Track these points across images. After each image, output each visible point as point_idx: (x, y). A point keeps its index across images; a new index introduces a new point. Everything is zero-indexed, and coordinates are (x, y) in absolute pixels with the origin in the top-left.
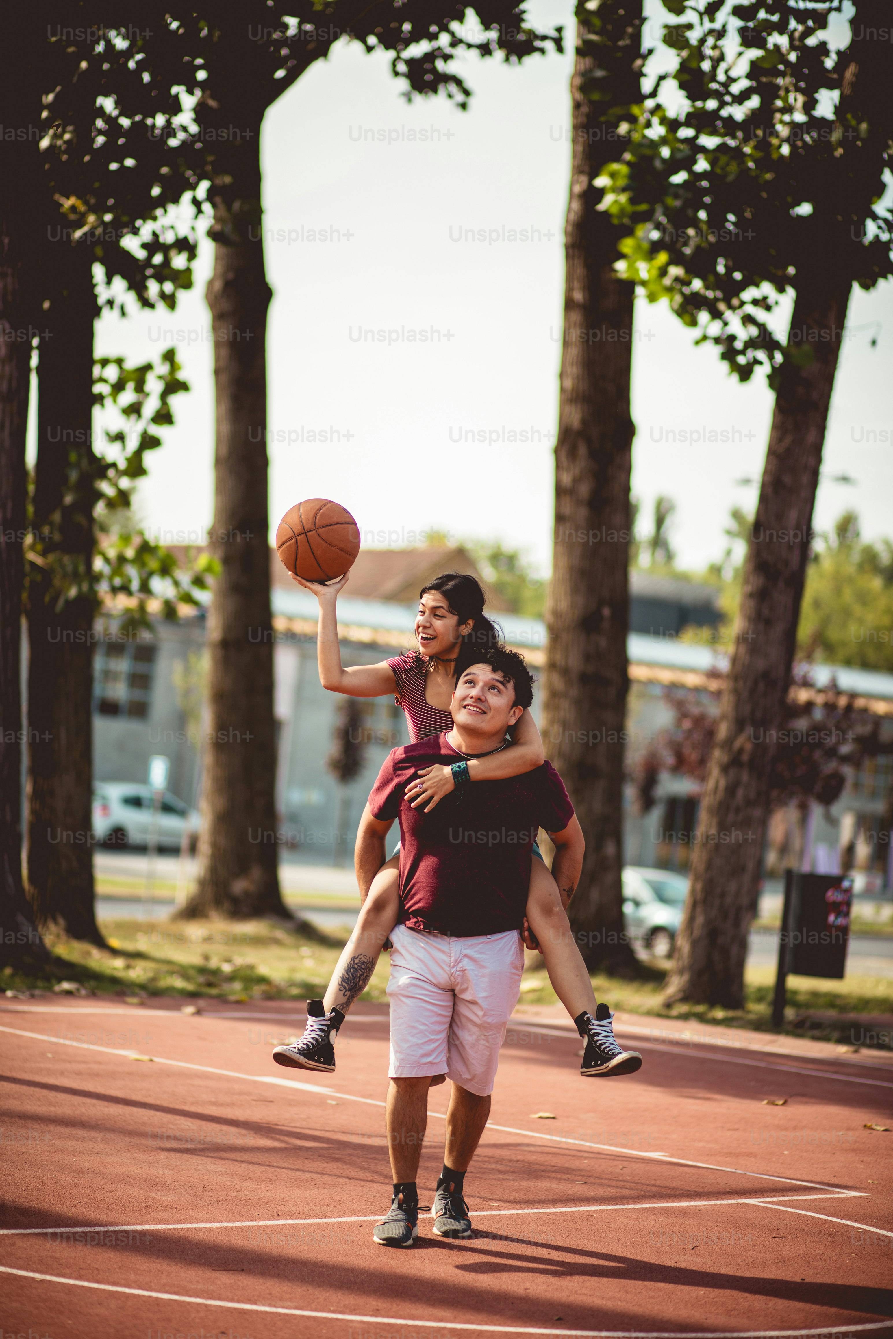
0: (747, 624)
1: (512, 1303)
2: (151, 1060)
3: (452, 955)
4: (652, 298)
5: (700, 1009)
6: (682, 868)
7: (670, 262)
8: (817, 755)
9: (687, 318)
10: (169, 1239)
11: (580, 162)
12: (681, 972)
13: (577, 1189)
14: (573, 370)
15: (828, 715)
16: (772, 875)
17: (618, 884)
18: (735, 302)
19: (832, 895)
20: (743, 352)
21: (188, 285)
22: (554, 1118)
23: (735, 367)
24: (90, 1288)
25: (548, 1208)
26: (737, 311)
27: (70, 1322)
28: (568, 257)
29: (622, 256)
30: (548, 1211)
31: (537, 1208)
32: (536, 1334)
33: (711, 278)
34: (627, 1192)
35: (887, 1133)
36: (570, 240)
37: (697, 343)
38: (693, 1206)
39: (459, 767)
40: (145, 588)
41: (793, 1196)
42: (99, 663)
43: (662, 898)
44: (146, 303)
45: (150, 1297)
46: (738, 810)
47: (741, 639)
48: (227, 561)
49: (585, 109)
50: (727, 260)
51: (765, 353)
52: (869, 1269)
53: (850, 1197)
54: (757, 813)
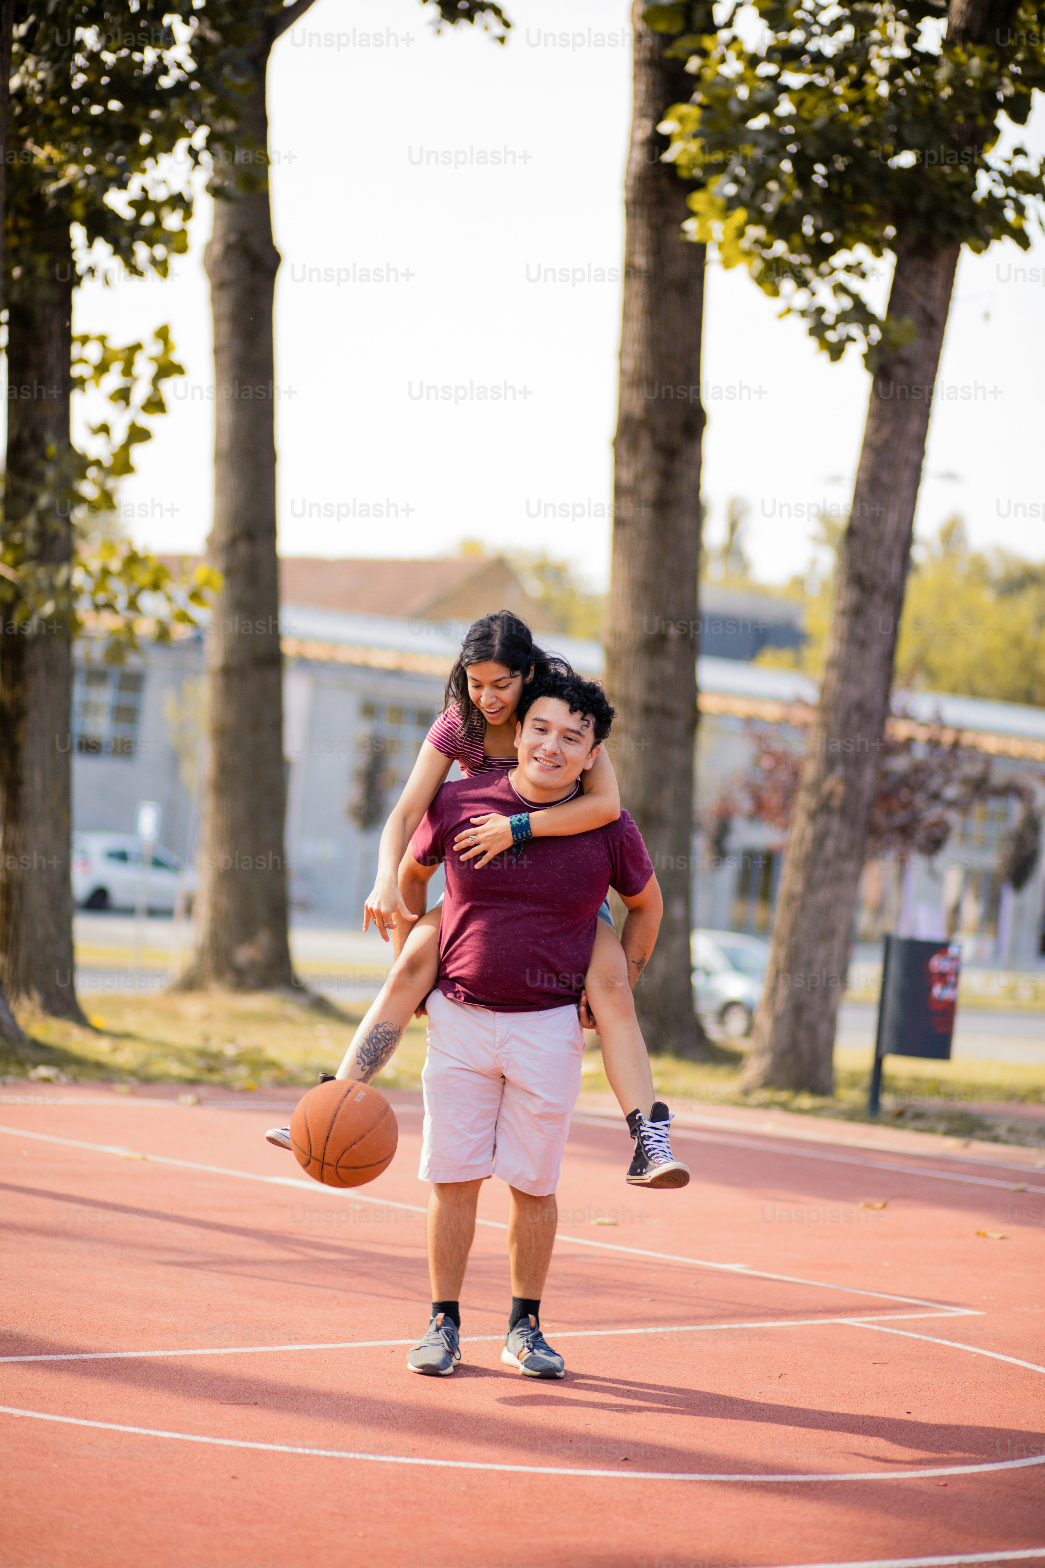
0: (838, 647)
1: (571, 1441)
2: (145, 1159)
3: (497, 1034)
4: (727, 264)
5: (784, 1096)
6: (762, 931)
7: (748, 222)
8: (920, 800)
9: (769, 287)
10: (169, 1368)
11: (642, 104)
12: (761, 1053)
13: (643, 1307)
14: (636, 349)
15: (931, 753)
16: (866, 940)
17: (686, 950)
18: (824, 267)
19: (937, 964)
20: (833, 327)
21: (182, 249)
22: (615, 1225)
23: (825, 345)
24: (78, 1425)
25: (610, 1329)
26: (826, 279)
27: (56, 1466)
28: (630, 215)
29: (691, 214)
30: (611, 1332)
31: (598, 1330)
32: (599, 1477)
33: (797, 240)
34: (702, 1311)
35: (1003, 1242)
36: (631, 196)
37: (781, 316)
38: (778, 1327)
39: (520, 820)
40: (132, 605)
41: (895, 1314)
42: (79, 692)
43: (737, 966)
44: (134, 270)
45: (148, 1435)
46: (827, 864)
47: (832, 664)
48: (229, 573)
49: (648, 41)
50: (815, 219)
51: (860, 329)
52: (986, 1400)
53: (963, 1316)
54: (849, 867)
